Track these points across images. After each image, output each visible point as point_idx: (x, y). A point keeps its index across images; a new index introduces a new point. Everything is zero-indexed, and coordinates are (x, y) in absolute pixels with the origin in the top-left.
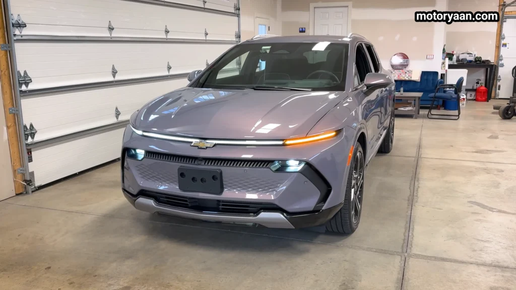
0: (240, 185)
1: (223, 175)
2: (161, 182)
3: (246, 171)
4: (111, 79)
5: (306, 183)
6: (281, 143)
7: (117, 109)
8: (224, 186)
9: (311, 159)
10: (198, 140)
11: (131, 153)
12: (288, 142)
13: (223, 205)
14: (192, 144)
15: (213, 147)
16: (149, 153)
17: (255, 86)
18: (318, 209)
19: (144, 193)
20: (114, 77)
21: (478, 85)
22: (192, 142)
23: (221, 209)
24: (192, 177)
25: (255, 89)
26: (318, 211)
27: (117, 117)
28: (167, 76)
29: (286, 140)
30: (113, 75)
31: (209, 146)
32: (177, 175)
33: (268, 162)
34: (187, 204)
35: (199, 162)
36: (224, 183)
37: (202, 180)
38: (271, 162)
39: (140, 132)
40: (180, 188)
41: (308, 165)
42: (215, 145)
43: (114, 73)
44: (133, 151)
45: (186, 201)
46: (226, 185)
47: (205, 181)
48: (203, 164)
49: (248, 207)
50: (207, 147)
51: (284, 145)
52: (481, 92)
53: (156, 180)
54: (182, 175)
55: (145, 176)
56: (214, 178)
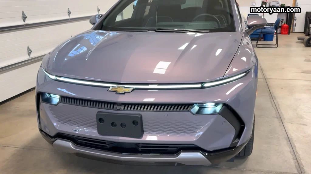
0: (161, 128)
1: (143, 119)
2: (79, 126)
3: (166, 115)
4: (21, 23)
5: (224, 123)
6: (200, 86)
7: (28, 47)
8: (144, 130)
9: (227, 101)
10: (115, 85)
11: (46, 97)
12: (206, 85)
13: (143, 147)
14: (110, 90)
15: (131, 92)
16: (64, 98)
17: (156, 28)
18: (234, 146)
19: (61, 136)
20: (24, 21)
21: (282, 23)
22: (109, 87)
23: (140, 150)
24: (111, 122)
25: (157, 32)
26: (234, 147)
27: (29, 55)
28: (68, 20)
29: (205, 83)
30: (23, 20)
31: (127, 90)
32: (95, 120)
33: (188, 106)
34: (107, 146)
35: (118, 107)
36: (144, 126)
37: (122, 125)
38: (191, 105)
39: (54, 77)
40: (99, 132)
41: (226, 105)
42: (134, 89)
43: (24, 18)
44: (48, 95)
45: (105, 143)
46: (146, 128)
47: (125, 126)
48: (122, 108)
49: (167, 147)
50: (125, 92)
51: (202, 88)
52: (285, 28)
53: (73, 124)
54: (101, 120)
55: (61, 120)
56: (134, 123)
